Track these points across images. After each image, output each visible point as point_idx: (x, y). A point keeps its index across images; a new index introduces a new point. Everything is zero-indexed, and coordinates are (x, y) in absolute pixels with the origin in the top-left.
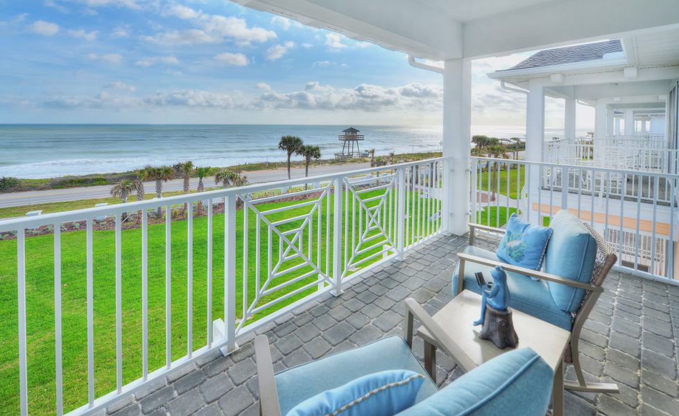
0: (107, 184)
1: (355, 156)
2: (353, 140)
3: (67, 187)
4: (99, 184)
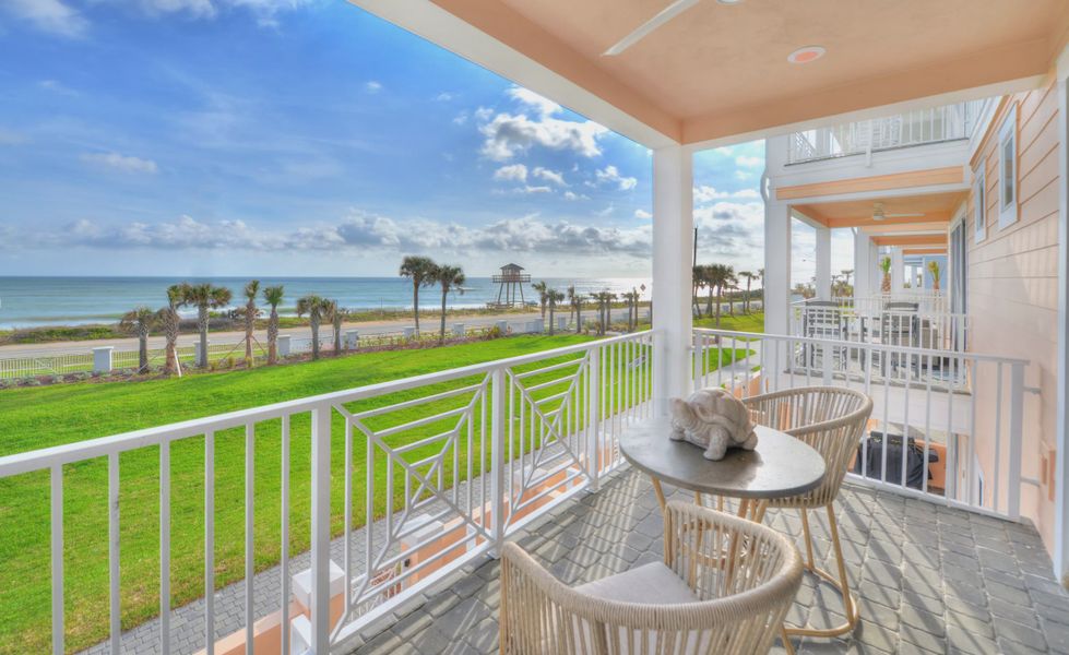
0: (113, 338)
1: (517, 305)
2: (515, 282)
3: (43, 341)
4: (101, 338)
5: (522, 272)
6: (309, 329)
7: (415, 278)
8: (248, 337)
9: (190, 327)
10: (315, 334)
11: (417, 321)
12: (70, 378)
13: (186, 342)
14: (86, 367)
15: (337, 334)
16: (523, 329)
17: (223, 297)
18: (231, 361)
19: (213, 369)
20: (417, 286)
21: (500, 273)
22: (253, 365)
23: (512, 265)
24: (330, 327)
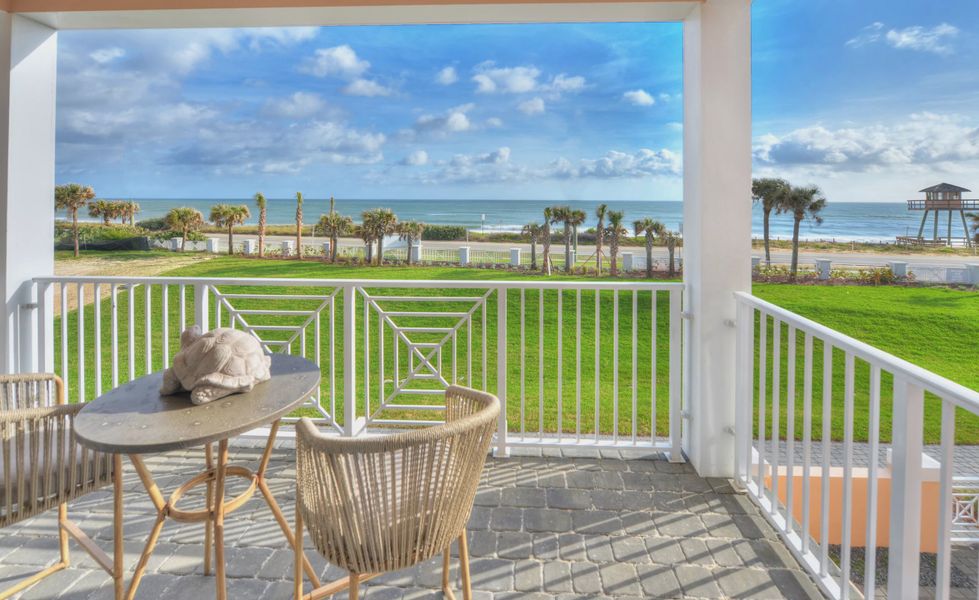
2: (950, 210)
5: (964, 195)
6: (644, 249)
7: (765, 203)
8: (598, 250)
9: (558, 239)
10: (649, 254)
11: (767, 251)
12: (498, 266)
13: (558, 249)
14: (506, 260)
15: (672, 256)
16: (942, 277)
17: (580, 218)
18: (584, 269)
19: (572, 274)
20: (767, 212)
21: (923, 196)
22: (600, 274)
23: (944, 184)
24: (666, 250)
